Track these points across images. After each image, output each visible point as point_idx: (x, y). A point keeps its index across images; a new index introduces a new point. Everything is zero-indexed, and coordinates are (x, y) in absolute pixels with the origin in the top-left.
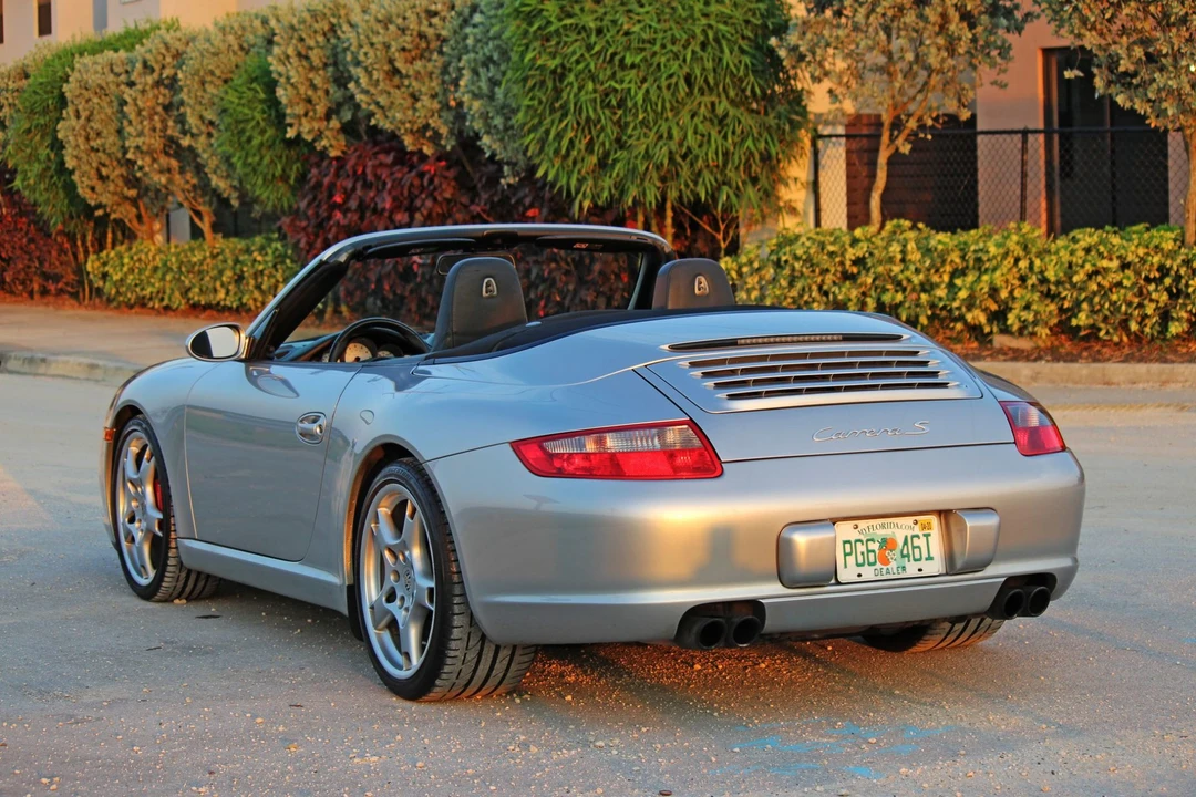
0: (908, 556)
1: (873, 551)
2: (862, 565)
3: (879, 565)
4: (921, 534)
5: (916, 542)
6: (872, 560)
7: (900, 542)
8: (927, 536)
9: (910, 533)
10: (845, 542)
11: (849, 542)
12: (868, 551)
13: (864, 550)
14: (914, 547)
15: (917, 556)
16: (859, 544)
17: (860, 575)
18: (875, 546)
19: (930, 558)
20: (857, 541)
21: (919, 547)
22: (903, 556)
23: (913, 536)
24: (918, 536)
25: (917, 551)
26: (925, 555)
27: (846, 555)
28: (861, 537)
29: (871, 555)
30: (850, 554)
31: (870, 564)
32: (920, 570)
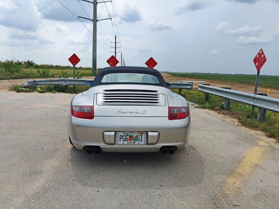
0: (136, 140)
1: (128, 138)
2: (124, 141)
3: (128, 141)
4: (140, 135)
5: (139, 137)
6: (127, 140)
7: (135, 137)
8: (141, 136)
9: (137, 135)
10: (120, 136)
11: (122, 136)
12: (126, 138)
13: (125, 138)
14: (138, 138)
15: (138, 140)
16: (124, 136)
17: (123, 143)
18: (128, 137)
19: (141, 141)
20: (123, 136)
21: (139, 138)
22: (135, 140)
23: (138, 136)
24: (139, 136)
25: (138, 139)
26: (140, 140)
27: (120, 138)
28: (125, 135)
29: (127, 139)
30: (122, 138)
31: (126, 141)
32: (139, 143)
